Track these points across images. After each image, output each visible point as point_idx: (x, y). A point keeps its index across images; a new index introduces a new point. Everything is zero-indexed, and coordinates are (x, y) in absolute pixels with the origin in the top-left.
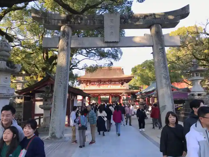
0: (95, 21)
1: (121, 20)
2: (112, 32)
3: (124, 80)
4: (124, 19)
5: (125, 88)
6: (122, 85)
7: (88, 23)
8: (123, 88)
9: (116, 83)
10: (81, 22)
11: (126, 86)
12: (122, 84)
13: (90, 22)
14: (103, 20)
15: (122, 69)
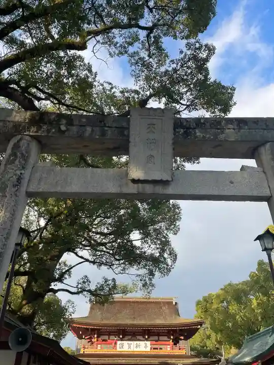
0: (106, 128)
1: (177, 130)
2: (152, 156)
3: (180, 330)
4: (184, 129)
5: (183, 352)
6: (175, 344)
7: (87, 134)
8: (177, 352)
9: (161, 338)
10: (68, 130)
11: (184, 347)
12: (176, 342)
13: (93, 131)
14: (128, 128)
15: (174, 304)
